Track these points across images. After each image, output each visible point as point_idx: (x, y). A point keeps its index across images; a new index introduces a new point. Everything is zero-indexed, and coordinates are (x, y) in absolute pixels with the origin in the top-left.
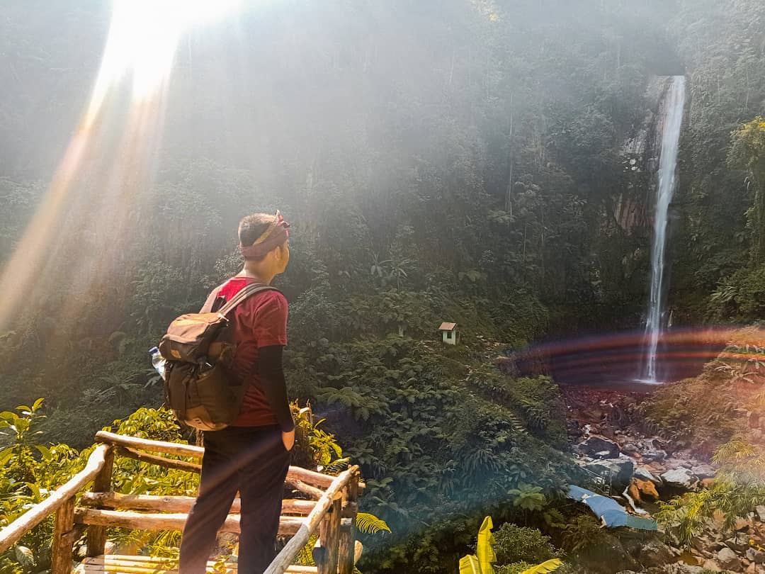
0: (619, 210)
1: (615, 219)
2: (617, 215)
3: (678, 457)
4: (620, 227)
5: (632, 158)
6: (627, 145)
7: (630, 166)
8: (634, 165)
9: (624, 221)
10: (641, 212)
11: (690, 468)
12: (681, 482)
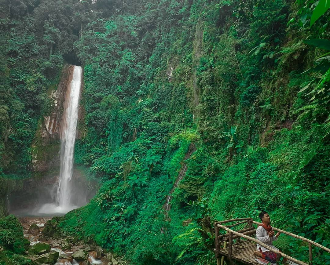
0: (48, 124)
1: (46, 129)
2: (47, 127)
3: (78, 245)
4: (48, 133)
5: (55, 100)
6: (53, 93)
7: (54, 104)
8: (56, 104)
9: (51, 130)
10: (59, 127)
11: (84, 249)
12: (81, 256)
